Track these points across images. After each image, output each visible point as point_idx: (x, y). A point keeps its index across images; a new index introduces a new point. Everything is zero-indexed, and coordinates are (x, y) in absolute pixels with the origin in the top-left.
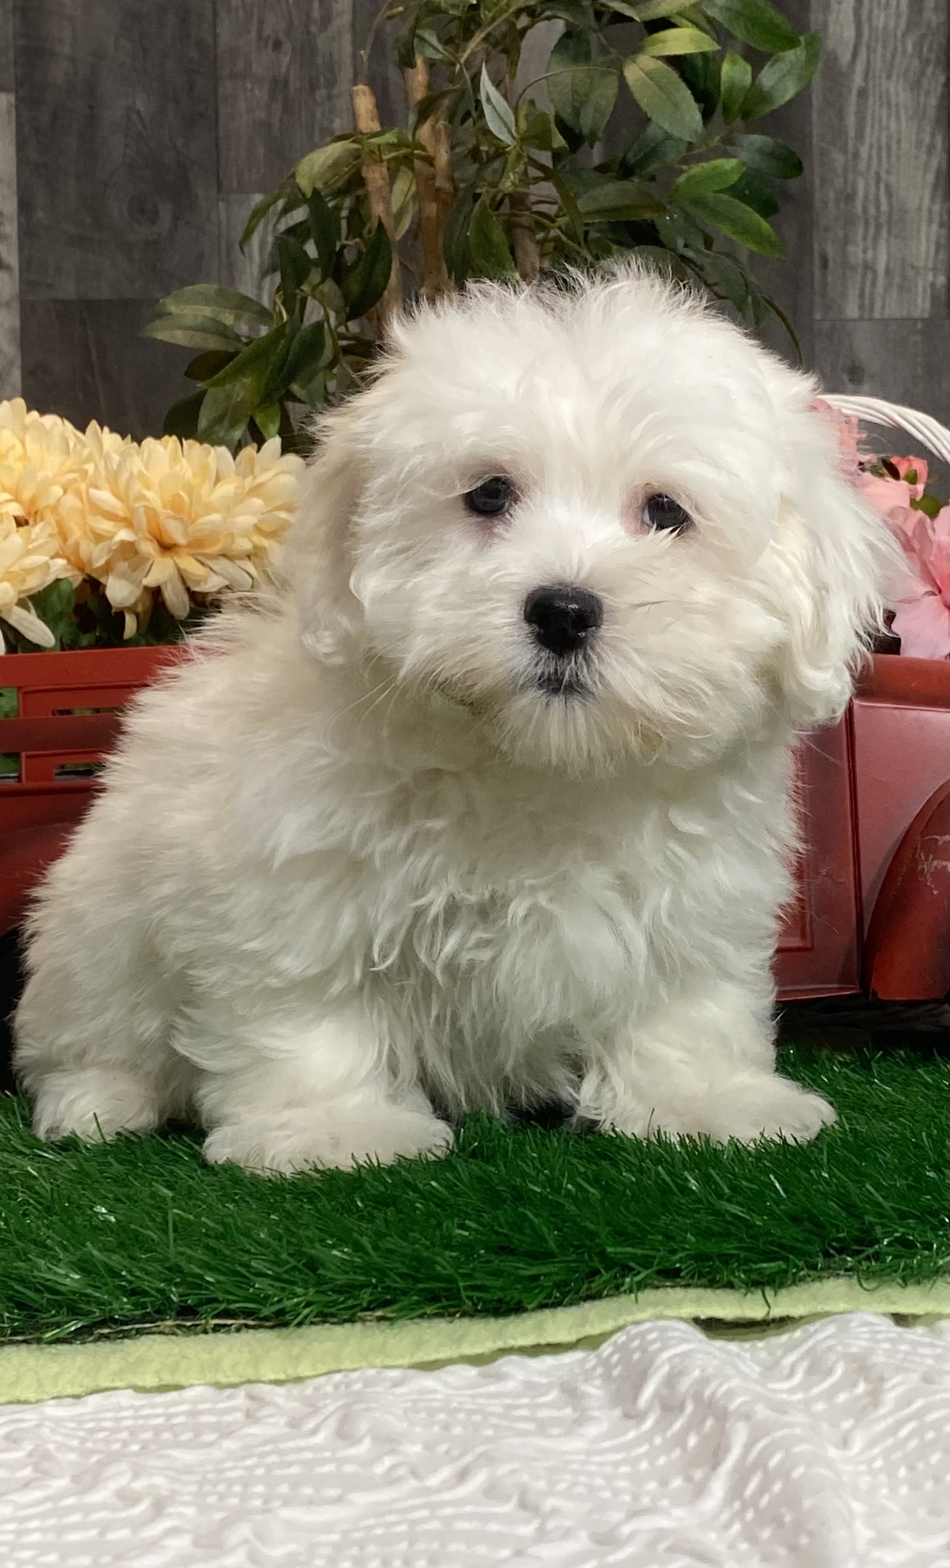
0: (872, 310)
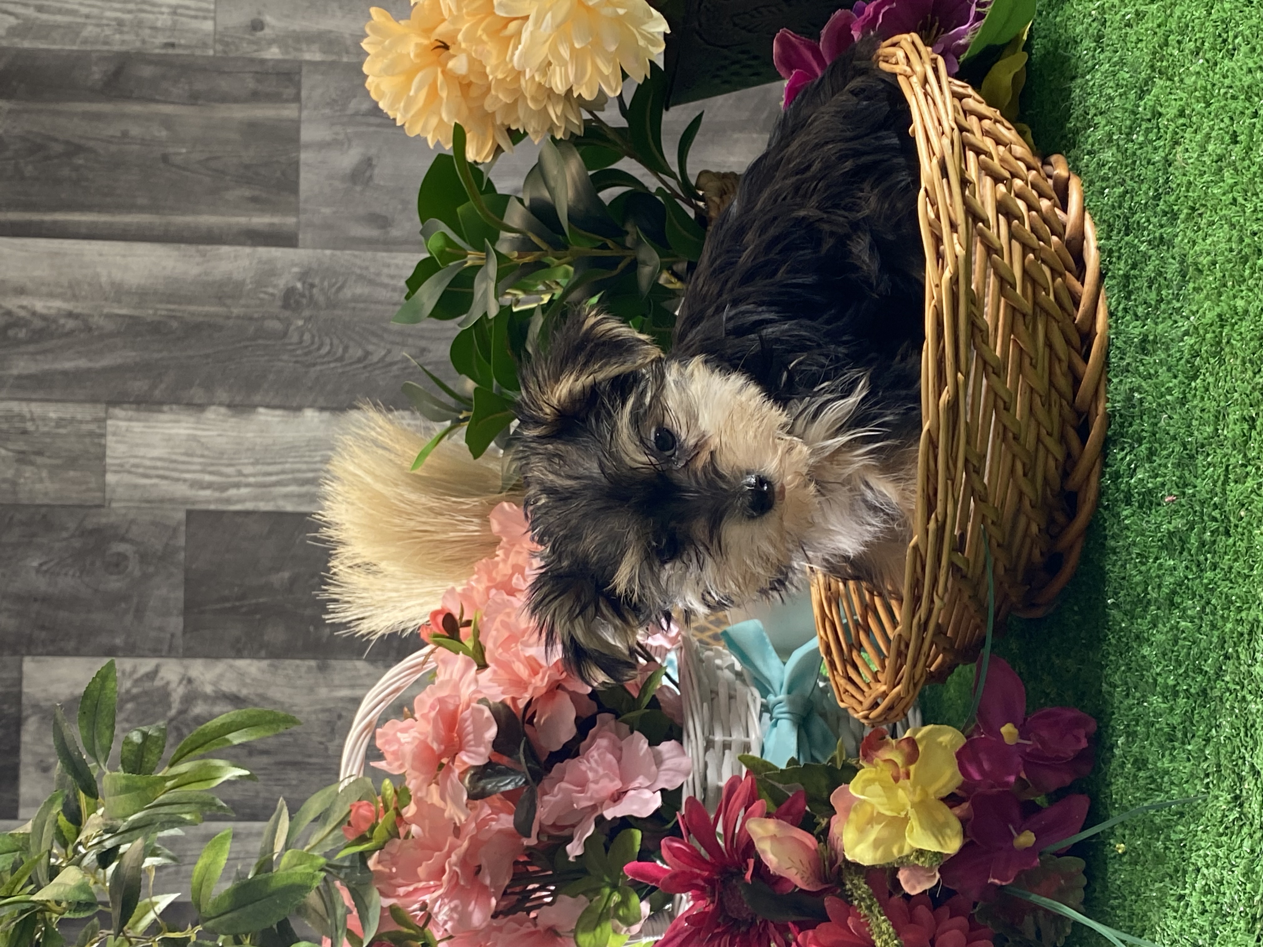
0: (207, 10)
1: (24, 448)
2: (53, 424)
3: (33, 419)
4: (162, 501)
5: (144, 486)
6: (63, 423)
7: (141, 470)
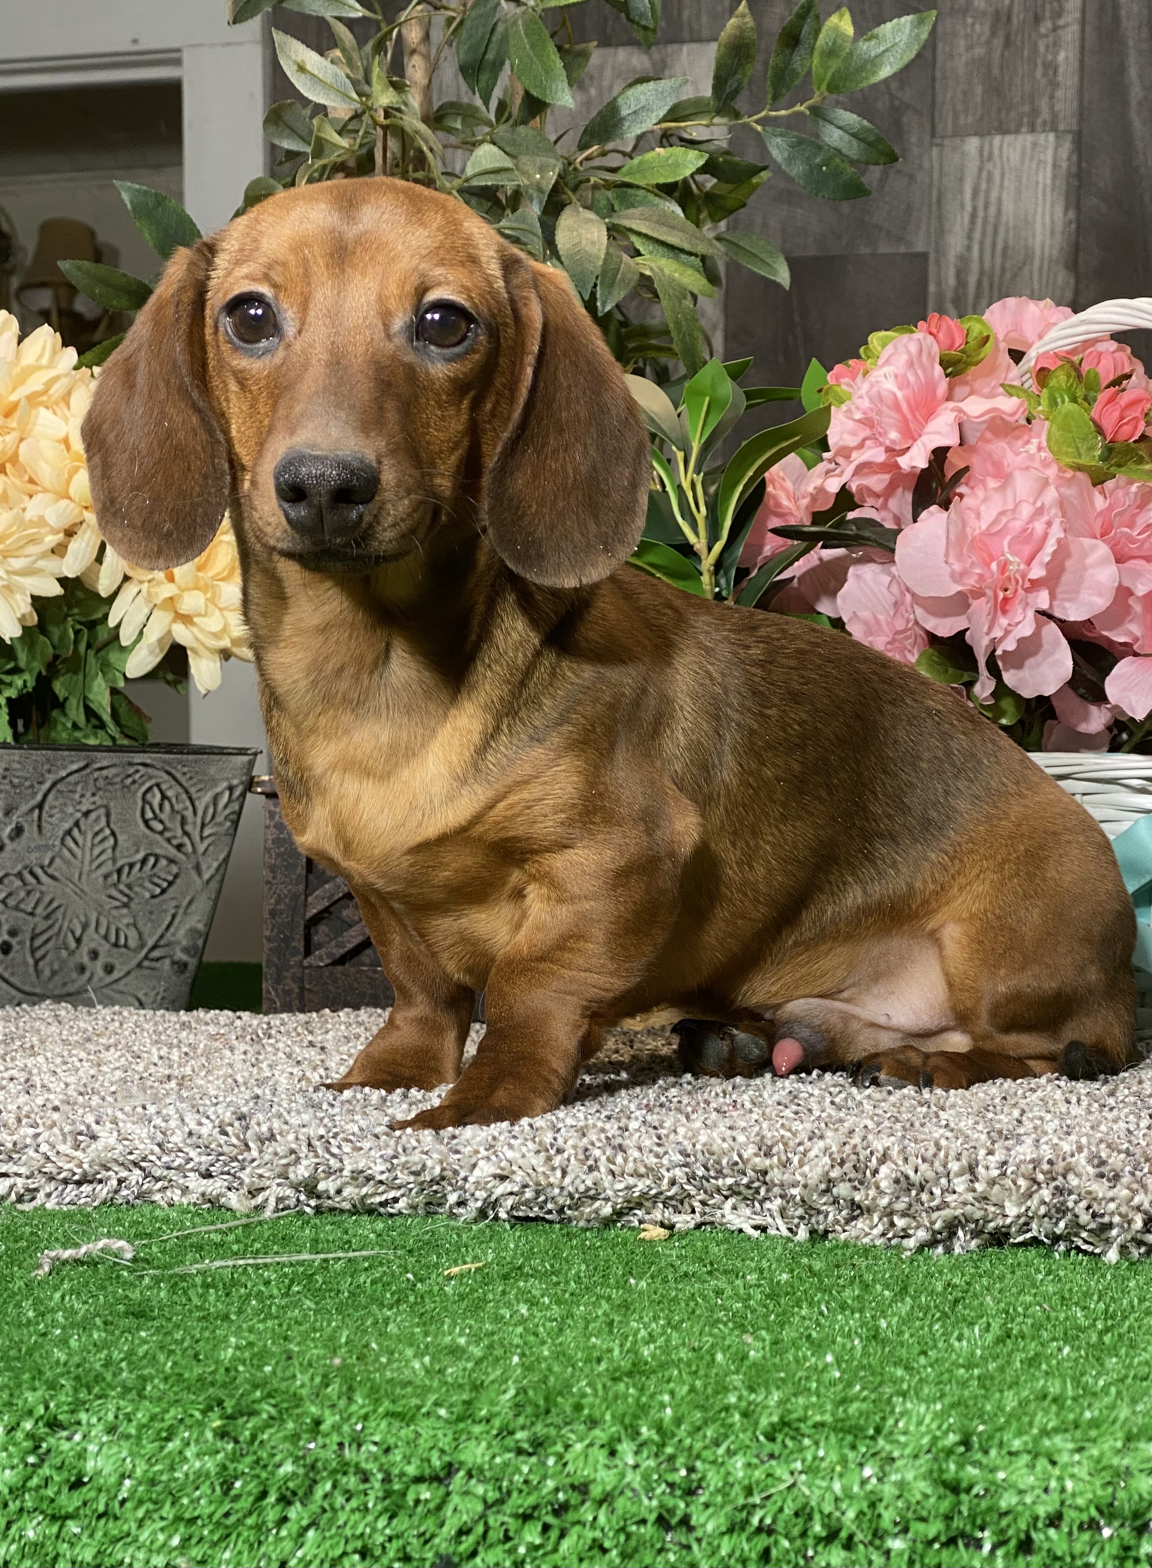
1: (1015, 21)
2: (1050, 58)
3: (1055, 29)
4: (940, 218)
5: (961, 192)
6: (1051, 73)
7: (984, 186)
